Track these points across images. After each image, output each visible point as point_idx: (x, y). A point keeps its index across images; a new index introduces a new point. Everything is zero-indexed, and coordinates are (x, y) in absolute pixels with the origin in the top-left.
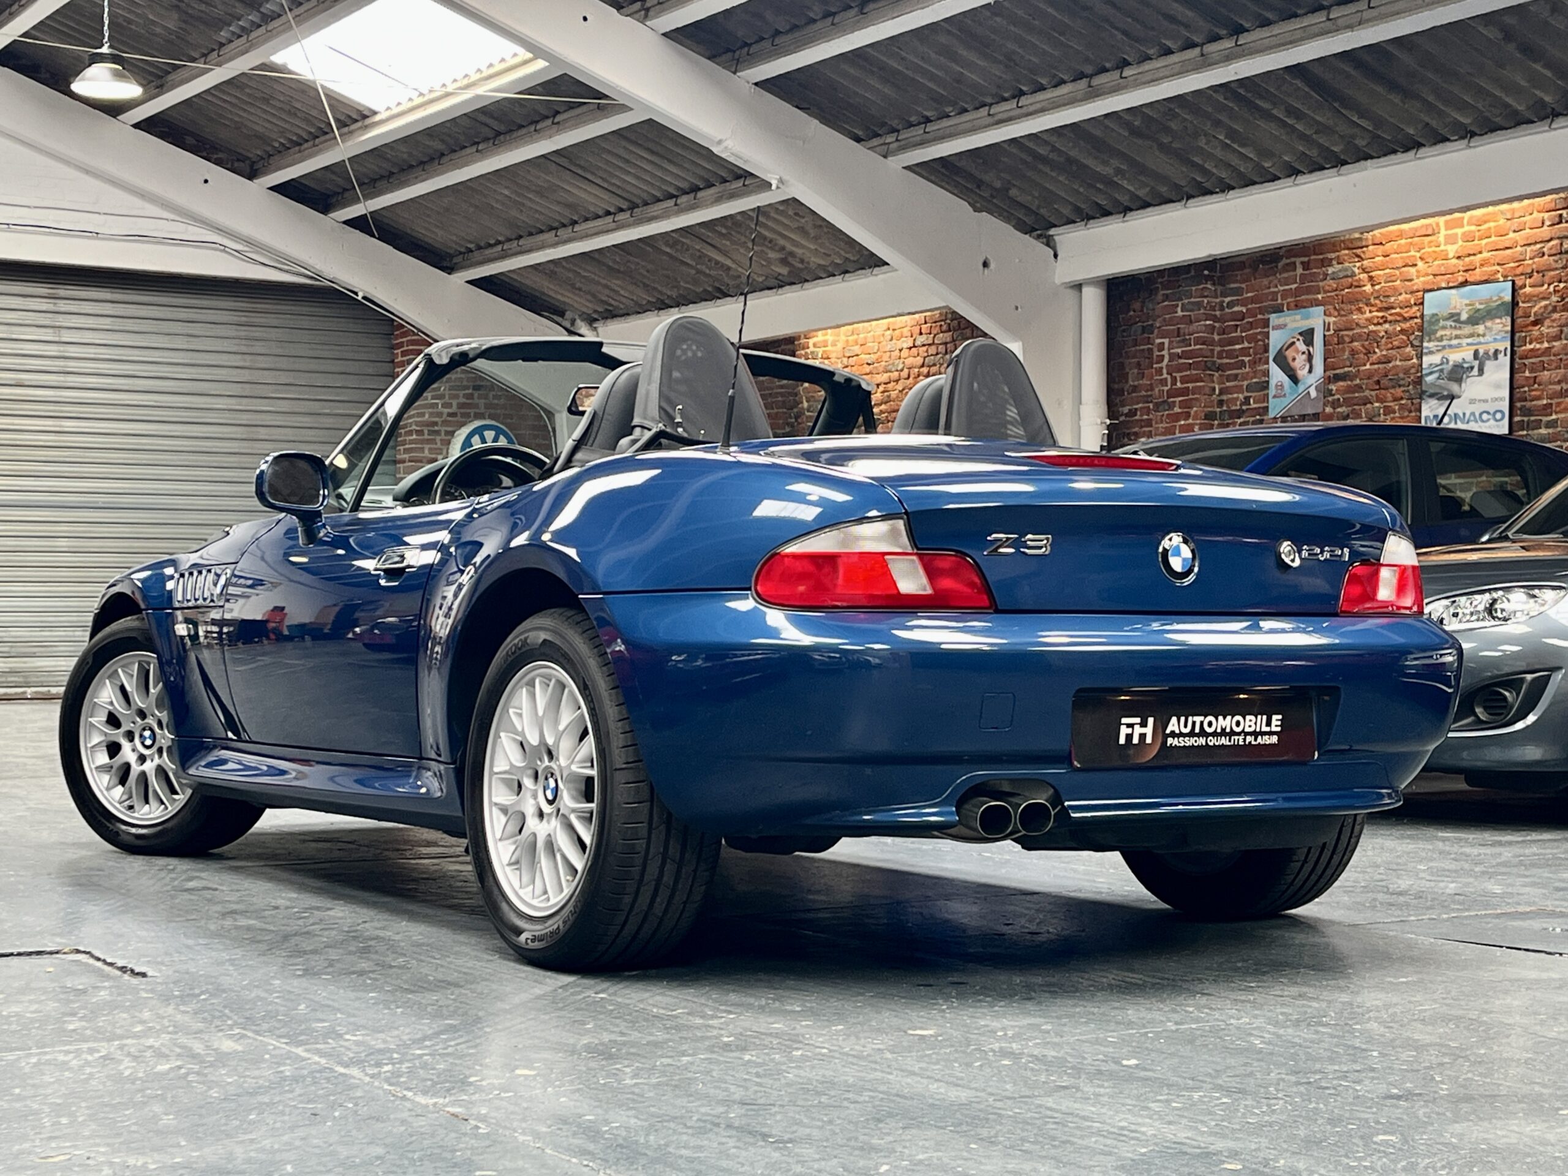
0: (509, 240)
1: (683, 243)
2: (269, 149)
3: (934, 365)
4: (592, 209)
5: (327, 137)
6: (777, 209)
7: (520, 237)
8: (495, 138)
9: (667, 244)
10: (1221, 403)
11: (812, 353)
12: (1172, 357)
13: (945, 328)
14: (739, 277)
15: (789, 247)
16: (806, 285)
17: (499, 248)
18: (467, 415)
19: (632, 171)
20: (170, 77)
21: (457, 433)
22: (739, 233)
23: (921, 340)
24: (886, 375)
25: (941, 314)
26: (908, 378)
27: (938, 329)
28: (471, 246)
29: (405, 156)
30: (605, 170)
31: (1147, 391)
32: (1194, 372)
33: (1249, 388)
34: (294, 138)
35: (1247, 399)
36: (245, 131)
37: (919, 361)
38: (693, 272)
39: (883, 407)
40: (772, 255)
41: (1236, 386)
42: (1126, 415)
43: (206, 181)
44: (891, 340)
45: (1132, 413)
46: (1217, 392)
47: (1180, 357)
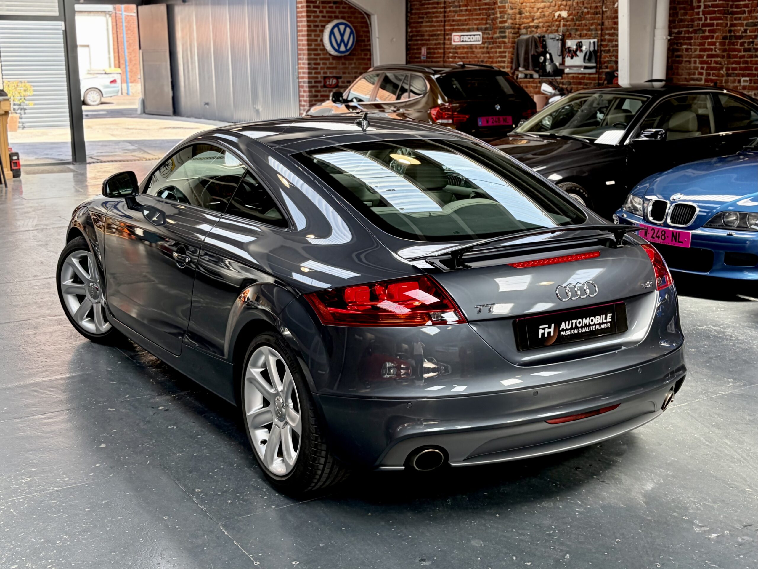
10: (730, 31)
12: (706, 6)
18: (330, 17)
21: (327, 26)
24: (542, 4)
26: (555, 5)
31: (688, 22)
32: (718, 15)
33: (747, 25)
35: (746, 31)
39: (540, 20)
41: (740, 23)
42: (676, 33)
45: (680, 33)
46: (729, 25)
47: (709, 7)
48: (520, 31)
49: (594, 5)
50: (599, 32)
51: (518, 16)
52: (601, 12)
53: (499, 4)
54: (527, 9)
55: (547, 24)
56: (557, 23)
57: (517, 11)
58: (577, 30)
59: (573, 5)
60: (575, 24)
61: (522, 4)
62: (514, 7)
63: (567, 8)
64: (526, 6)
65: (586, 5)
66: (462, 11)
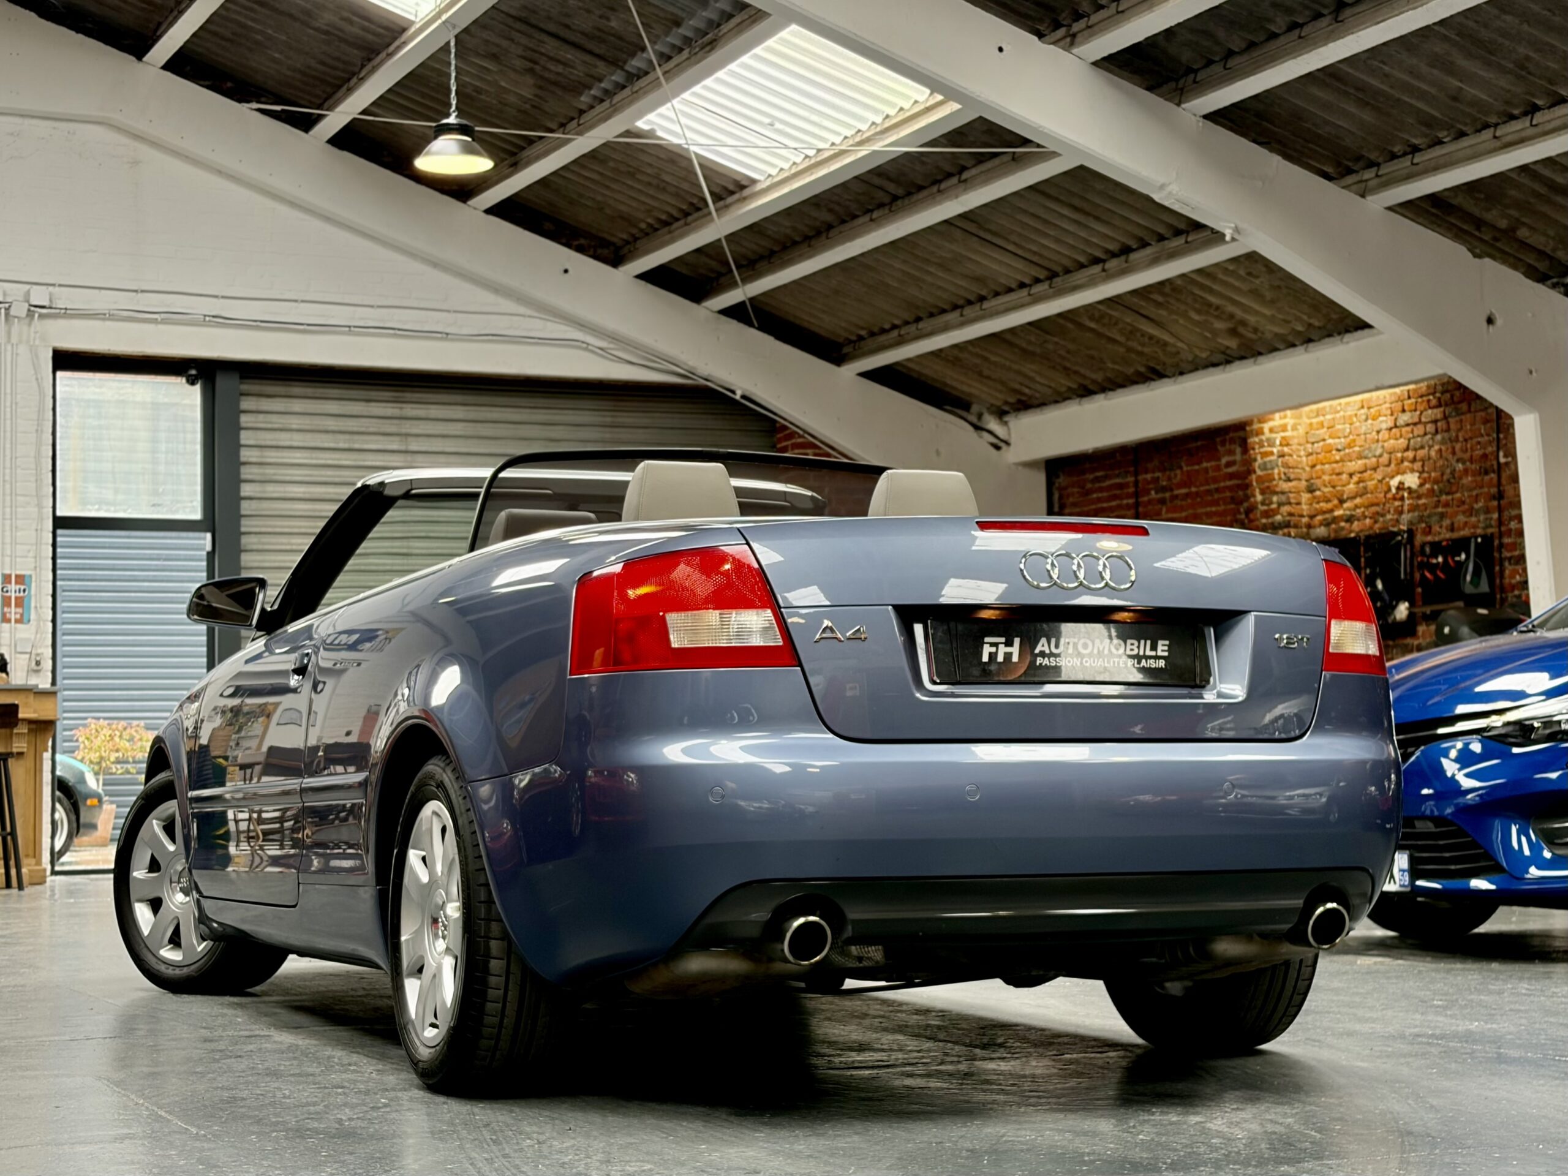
0: (907, 323)
1: (1111, 316)
2: (634, 231)
3: (1422, 447)
4: (1003, 281)
5: (700, 213)
6: (1226, 269)
7: (918, 319)
8: (891, 204)
9: (1092, 318)
11: (1268, 440)
13: (1434, 402)
14: (1178, 353)
15: (1239, 313)
16: (1261, 359)
17: (895, 333)
19: (1052, 233)
20: (525, 153)
22: (1178, 300)
23: (1404, 418)
24: (1360, 462)
25: (1428, 387)
26: (1389, 465)
27: (1425, 404)
28: (863, 333)
29: (788, 231)
30: (1020, 235)
34: (664, 217)
36: (608, 211)
37: (1402, 442)
38: (1122, 350)
39: (1358, 501)
40: (1219, 325)
43: (566, 271)
44: (1366, 420)
48: (1312, 531)
49: (1478, 453)
50: (1496, 516)
51: (1305, 497)
52: (1495, 467)
53: (1259, 472)
54: (1326, 478)
55: (1374, 509)
56: (1397, 503)
57: (1304, 483)
58: (1442, 516)
59: (1429, 458)
60: (1439, 501)
61: (1313, 466)
62: (1292, 476)
63: (1418, 465)
64: (1324, 473)
65: (1459, 454)
66: (1174, 498)
